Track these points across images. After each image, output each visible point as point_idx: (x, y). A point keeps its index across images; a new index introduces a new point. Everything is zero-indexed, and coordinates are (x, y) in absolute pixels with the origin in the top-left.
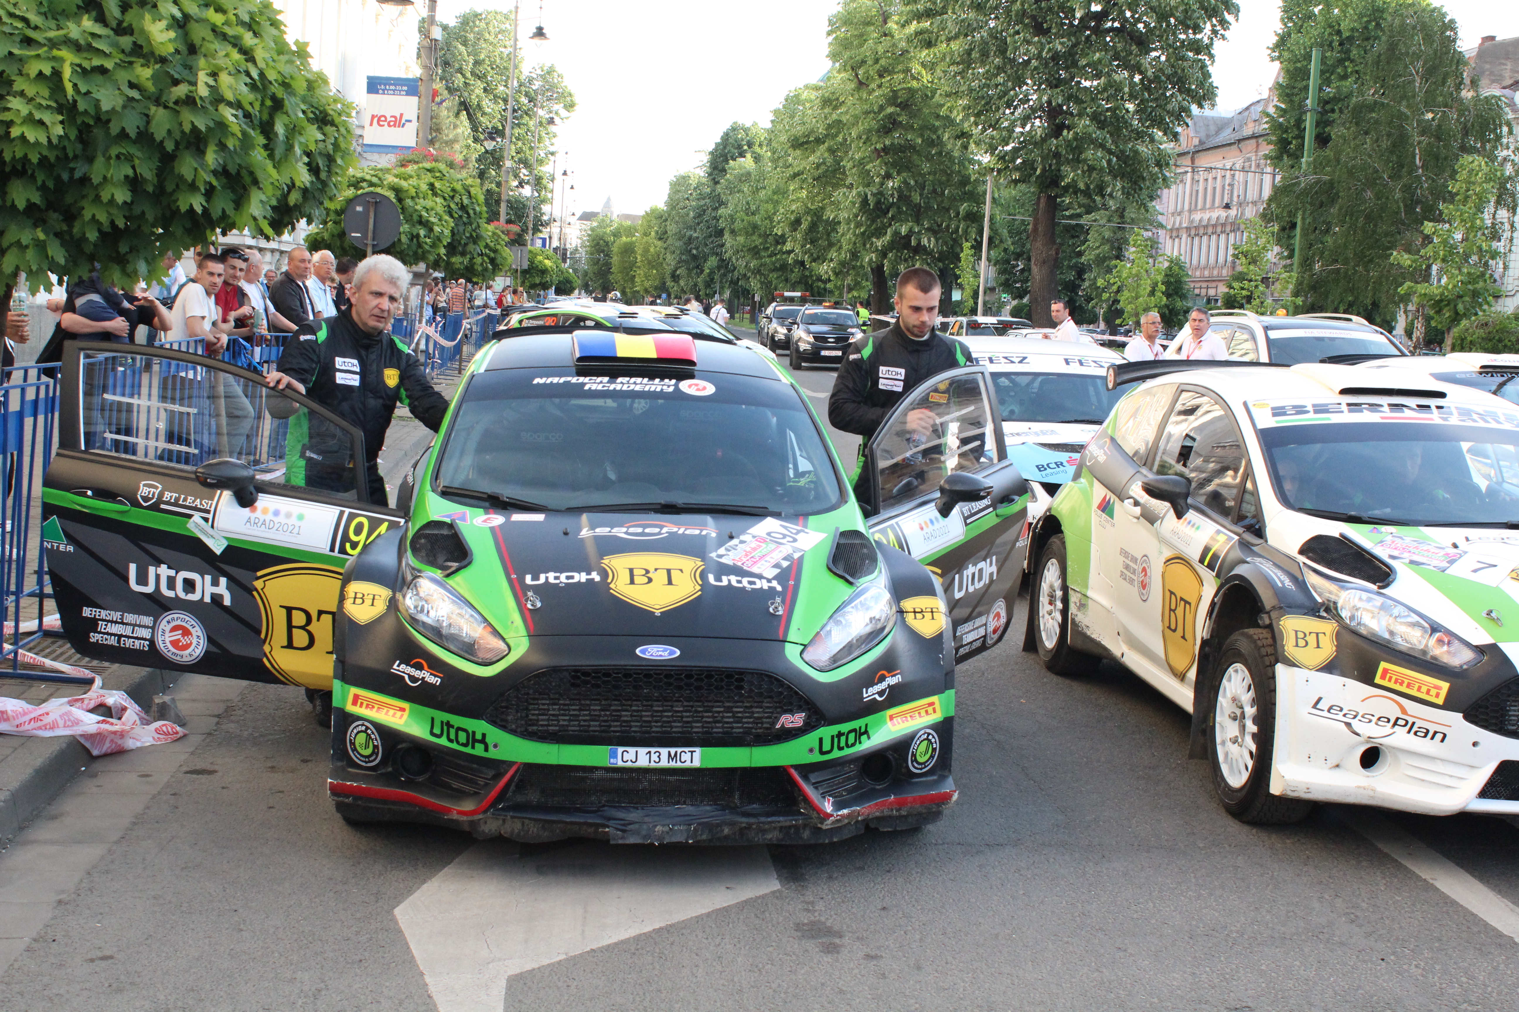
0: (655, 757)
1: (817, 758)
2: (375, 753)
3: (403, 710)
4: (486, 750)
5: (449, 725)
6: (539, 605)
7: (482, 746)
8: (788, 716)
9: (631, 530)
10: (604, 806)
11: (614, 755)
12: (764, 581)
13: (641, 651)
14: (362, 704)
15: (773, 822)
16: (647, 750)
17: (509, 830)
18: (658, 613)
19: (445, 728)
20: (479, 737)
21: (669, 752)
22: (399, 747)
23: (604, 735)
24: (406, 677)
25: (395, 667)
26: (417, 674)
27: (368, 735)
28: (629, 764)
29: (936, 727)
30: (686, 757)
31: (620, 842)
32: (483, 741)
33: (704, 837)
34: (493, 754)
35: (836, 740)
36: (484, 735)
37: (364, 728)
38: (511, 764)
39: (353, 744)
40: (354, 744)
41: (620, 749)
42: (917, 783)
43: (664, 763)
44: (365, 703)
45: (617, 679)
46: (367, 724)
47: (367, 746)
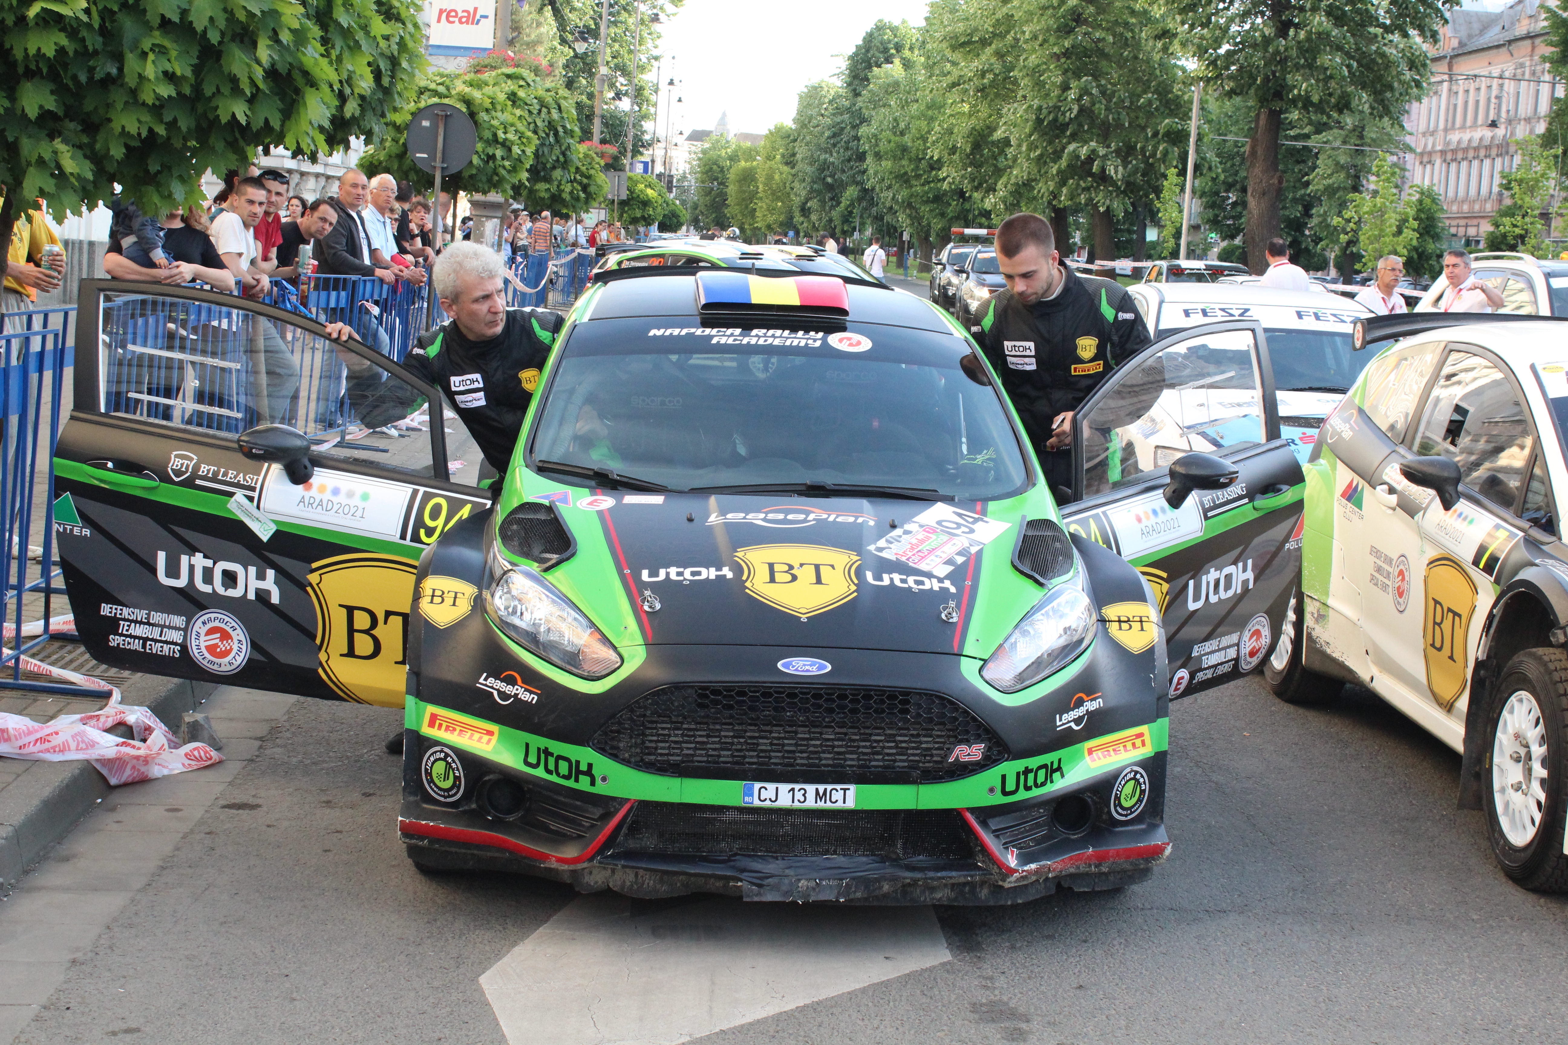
0: (799, 796)
1: (999, 799)
2: (456, 785)
3: (490, 733)
4: (593, 783)
5: (547, 753)
6: (658, 606)
7: (588, 779)
8: (964, 747)
9: (771, 516)
10: (736, 854)
11: (749, 792)
12: (934, 581)
13: (783, 665)
14: (440, 725)
15: (943, 878)
16: (790, 786)
17: (619, 883)
18: (804, 618)
19: (543, 756)
20: (583, 767)
21: (817, 790)
22: (487, 778)
23: (737, 767)
24: (495, 693)
25: (481, 680)
26: (509, 689)
27: (447, 763)
28: (768, 804)
29: (1143, 764)
30: (838, 796)
31: (756, 899)
32: (589, 772)
33: (859, 895)
34: (600, 789)
35: (1022, 778)
36: (590, 766)
37: (442, 755)
38: (622, 801)
39: (429, 774)
40: (431, 774)
41: (757, 785)
42: (1122, 832)
43: (811, 803)
44: (444, 724)
45: (754, 699)
46: (446, 750)
47: (446, 778)
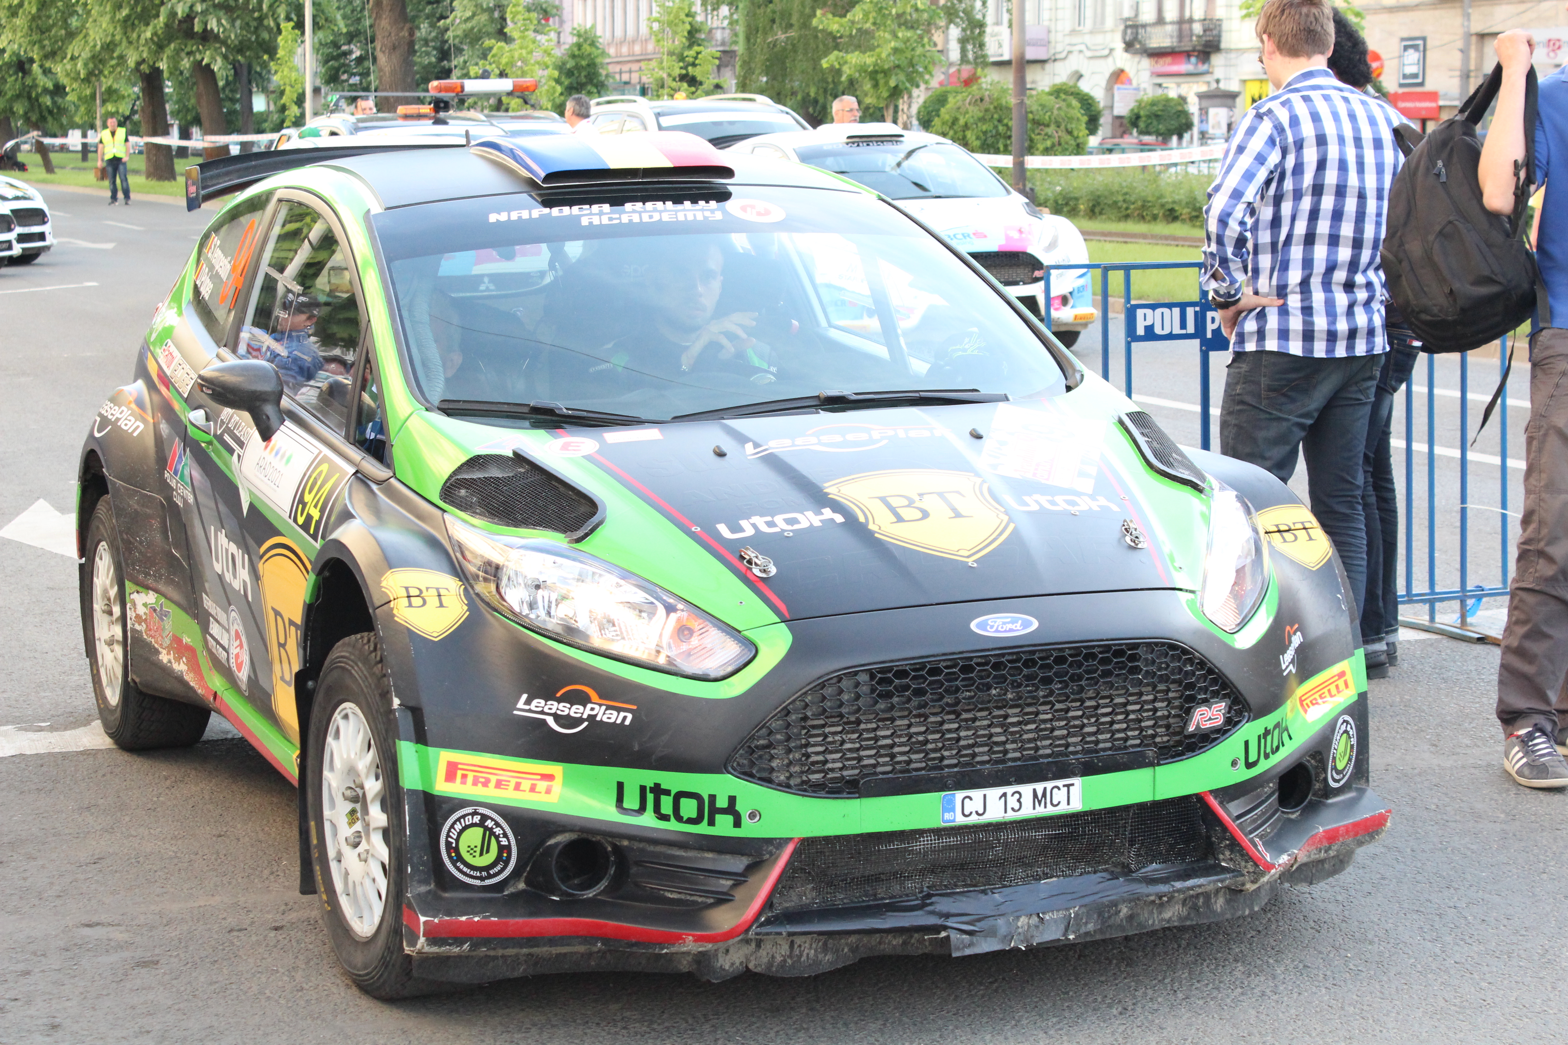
0: (1012, 802)
1: (1243, 774)
2: (502, 858)
3: (550, 777)
4: (737, 824)
5: (658, 791)
7: (730, 819)
8: (1203, 708)
10: (929, 896)
11: (948, 807)
13: (978, 626)
14: (464, 776)
15: (1191, 888)
16: (1000, 790)
17: (765, 960)
19: (650, 797)
20: (722, 803)
21: (1035, 791)
22: (552, 842)
23: (933, 774)
24: (550, 721)
25: (521, 704)
26: (576, 711)
27: (486, 828)
28: (974, 820)
29: (1349, 710)
30: (1060, 796)
31: (968, 952)
32: (731, 809)
33: (1091, 927)
34: (749, 830)
35: (1263, 741)
36: (732, 800)
37: (477, 819)
38: (779, 843)
39: (453, 849)
40: (457, 850)
41: (960, 795)
42: (1332, 805)
43: (1028, 811)
44: (471, 776)
45: (951, 677)
46: (482, 810)
47: (484, 849)
